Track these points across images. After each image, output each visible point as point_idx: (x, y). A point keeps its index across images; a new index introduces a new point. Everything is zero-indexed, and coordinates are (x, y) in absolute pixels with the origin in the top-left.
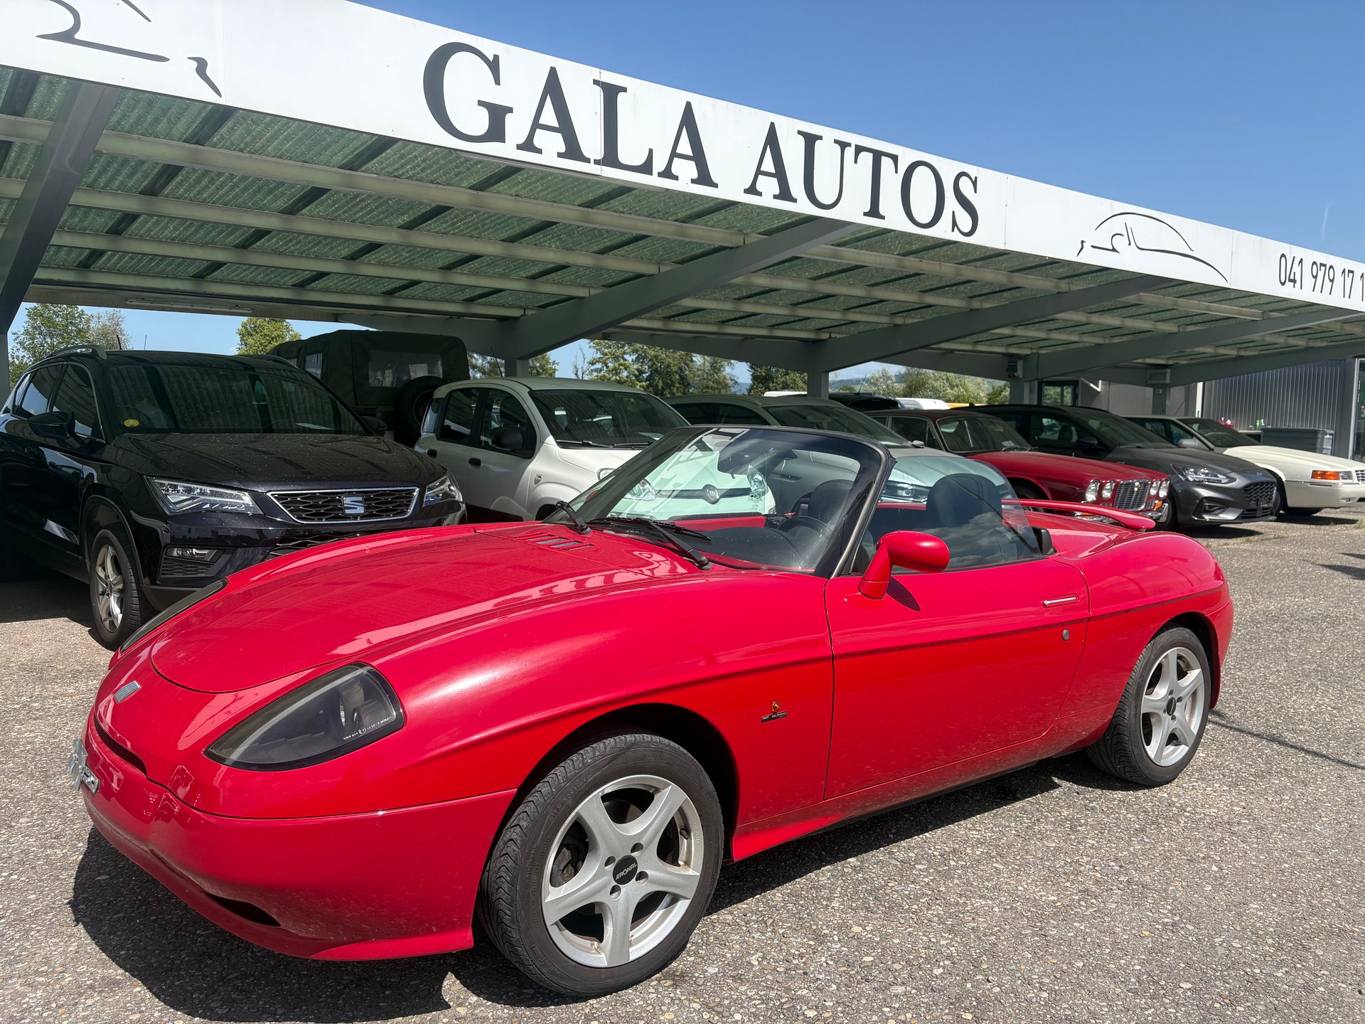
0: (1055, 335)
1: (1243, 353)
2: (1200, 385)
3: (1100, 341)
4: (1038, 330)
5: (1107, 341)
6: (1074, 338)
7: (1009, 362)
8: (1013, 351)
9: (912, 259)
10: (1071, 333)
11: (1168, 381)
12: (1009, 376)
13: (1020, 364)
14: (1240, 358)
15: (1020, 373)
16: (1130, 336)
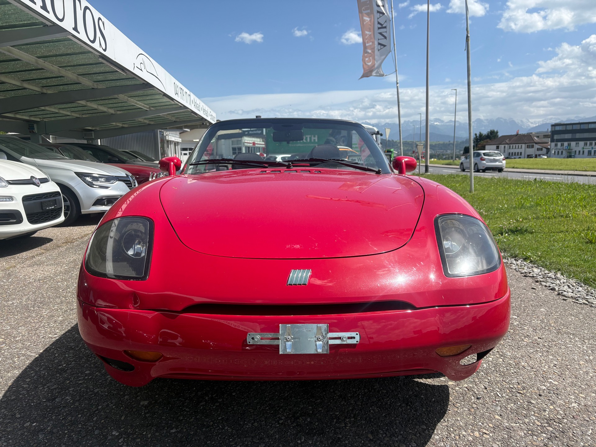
0: (61, 111)
1: (124, 126)
2: (99, 140)
3: (78, 116)
4: (55, 108)
5: (81, 116)
6: (69, 113)
7: (29, 125)
8: (32, 119)
9: (41, 61)
10: (68, 111)
11: (93, 137)
12: (30, 132)
13: (35, 126)
14: (123, 127)
15: (36, 130)
16: (91, 115)
